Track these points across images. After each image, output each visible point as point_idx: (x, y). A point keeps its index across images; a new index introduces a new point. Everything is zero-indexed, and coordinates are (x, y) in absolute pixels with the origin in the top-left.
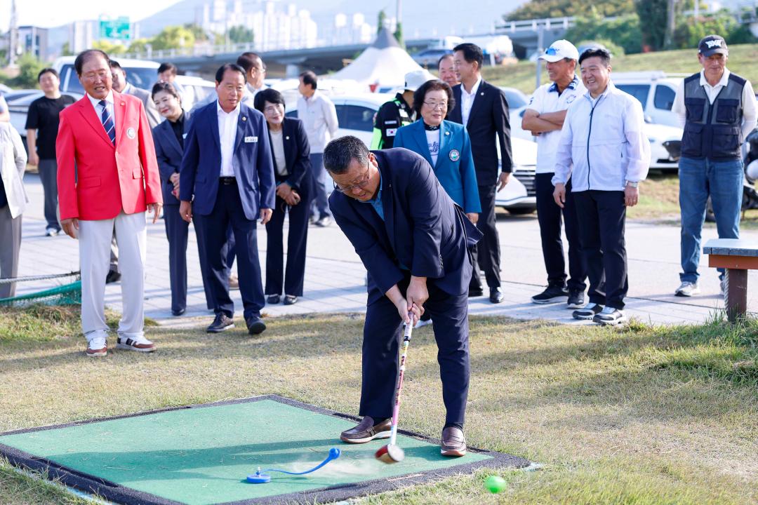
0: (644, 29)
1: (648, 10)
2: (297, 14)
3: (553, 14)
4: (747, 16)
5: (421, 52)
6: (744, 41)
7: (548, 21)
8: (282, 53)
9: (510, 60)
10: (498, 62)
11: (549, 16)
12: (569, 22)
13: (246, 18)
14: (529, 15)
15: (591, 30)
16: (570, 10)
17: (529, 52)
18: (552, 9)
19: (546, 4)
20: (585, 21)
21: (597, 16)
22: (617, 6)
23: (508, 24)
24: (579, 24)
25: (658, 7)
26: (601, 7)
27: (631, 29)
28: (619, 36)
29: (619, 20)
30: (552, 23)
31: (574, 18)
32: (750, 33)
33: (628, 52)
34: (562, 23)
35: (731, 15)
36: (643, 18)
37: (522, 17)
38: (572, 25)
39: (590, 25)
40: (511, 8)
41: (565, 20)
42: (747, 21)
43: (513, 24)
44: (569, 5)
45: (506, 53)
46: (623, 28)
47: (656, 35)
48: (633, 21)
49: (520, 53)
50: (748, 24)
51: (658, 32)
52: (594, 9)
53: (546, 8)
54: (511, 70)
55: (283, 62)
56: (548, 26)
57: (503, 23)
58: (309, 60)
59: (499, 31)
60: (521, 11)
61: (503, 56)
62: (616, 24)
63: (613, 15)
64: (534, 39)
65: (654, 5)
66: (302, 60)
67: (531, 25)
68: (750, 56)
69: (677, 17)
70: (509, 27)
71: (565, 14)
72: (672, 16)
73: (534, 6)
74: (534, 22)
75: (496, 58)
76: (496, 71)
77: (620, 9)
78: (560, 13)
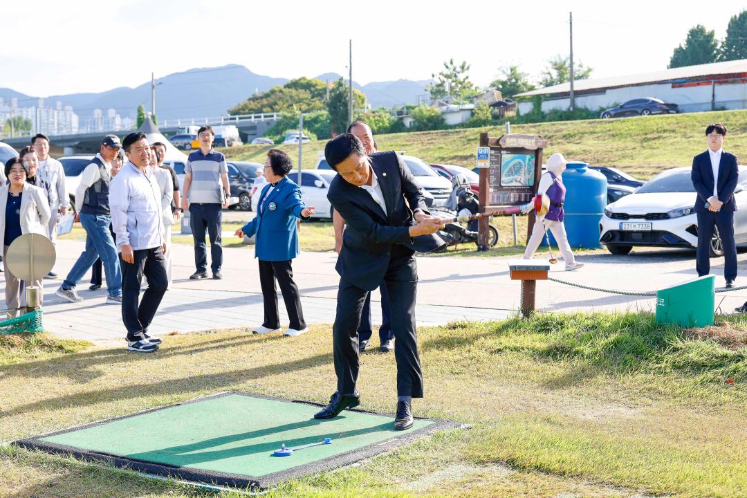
0: (332, 121)
1: (335, 108)
2: (63, 109)
3: (264, 110)
4: (400, 113)
5: (171, 137)
6: (400, 131)
7: (262, 115)
8: (60, 138)
9: (238, 144)
10: (230, 145)
11: (261, 112)
12: (278, 116)
13: (21, 111)
14: (247, 111)
15: (293, 122)
16: (277, 107)
17: (249, 137)
18: (263, 106)
19: (258, 103)
20: (289, 115)
21: (298, 112)
22: (309, 105)
23: (234, 117)
24: (285, 117)
25: (340, 106)
26: (298, 104)
27: (321, 121)
28: (313, 126)
29: (313, 115)
30: (265, 117)
31: (281, 113)
32: (404, 125)
33: (319, 139)
34: (272, 116)
35: (387, 112)
36: (331, 112)
37: (241, 111)
38: (280, 118)
39: (292, 118)
40: (233, 107)
41: (275, 114)
42: (401, 116)
43: (237, 117)
44: (275, 104)
45: (234, 137)
46: (316, 120)
47: (340, 126)
48: (322, 116)
49: (244, 138)
50: (402, 119)
51: (342, 123)
52: (295, 107)
53: (259, 106)
54: (240, 151)
55: (60, 145)
56: (263, 119)
57: (229, 116)
58: (81, 143)
59: (226, 122)
60: (240, 107)
61: (233, 140)
62: (310, 117)
63: (305, 112)
64: (253, 127)
65: (339, 104)
66: (76, 143)
67: (250, 118)
68: (407, 141)
69: (355, 113)
70: (235, 119)
71: (273, 110)
72: (352, 112)
73: (250, 104)
74: (253, 116)
75: (228, 142)
76: (230, 152)
77: (310, 107)
78: (269, 109)
